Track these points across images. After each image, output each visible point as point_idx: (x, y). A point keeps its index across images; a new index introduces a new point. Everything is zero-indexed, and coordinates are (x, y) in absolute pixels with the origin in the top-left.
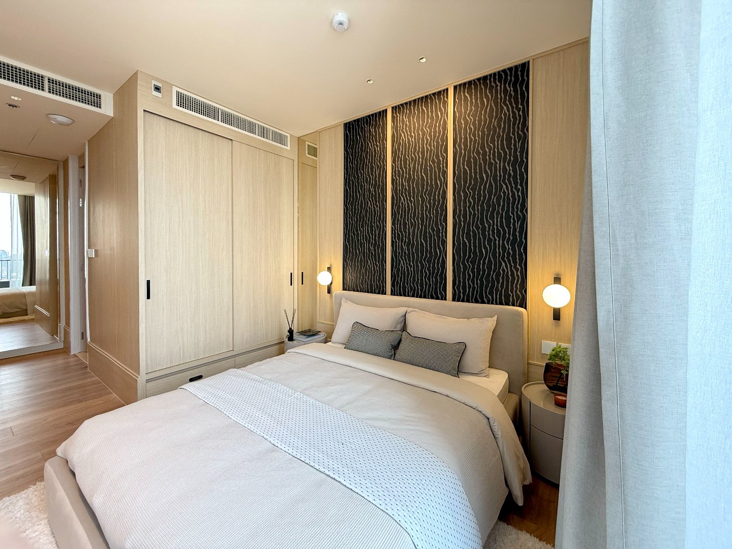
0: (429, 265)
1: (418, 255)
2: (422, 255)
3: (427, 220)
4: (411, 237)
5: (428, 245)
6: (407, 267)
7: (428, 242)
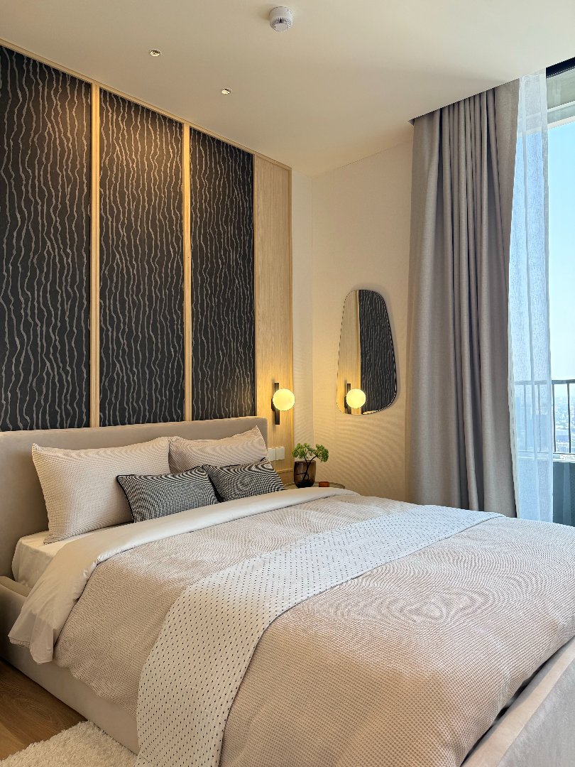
0: (161, 371)
1: (144, 355)
2: (151, 355)
3: (156, 303)
4: (133, 325)
5: (160, 341)
6: (127, 375)
7: (159, 336)
